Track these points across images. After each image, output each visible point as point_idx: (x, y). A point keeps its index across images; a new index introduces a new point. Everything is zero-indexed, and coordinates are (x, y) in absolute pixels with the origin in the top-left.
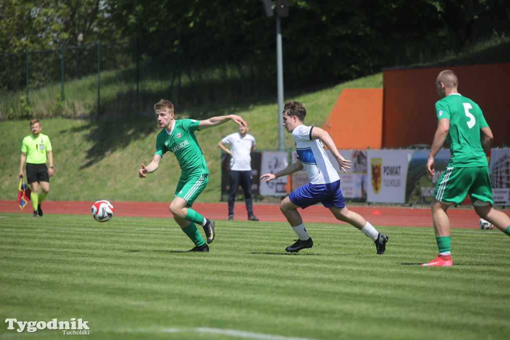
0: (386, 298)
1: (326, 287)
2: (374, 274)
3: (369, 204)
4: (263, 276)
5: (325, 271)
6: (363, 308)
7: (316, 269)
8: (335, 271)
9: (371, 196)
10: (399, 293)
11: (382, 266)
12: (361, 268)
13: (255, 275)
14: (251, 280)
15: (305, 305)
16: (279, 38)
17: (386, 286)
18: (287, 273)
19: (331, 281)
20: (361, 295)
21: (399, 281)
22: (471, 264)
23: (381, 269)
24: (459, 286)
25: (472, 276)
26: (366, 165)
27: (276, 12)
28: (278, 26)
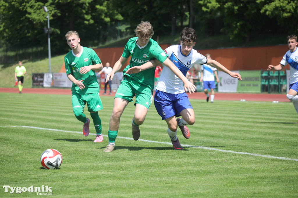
1: (61, 114)
4: (43, 110)
5: (62, 109)
8: (65, 109)
13: (41, 110)
14: (40, 112)
15: (55, 119)
16: (49, 40)
18: (50, 110)
19: (63, 112)
27: (48, 32)
28: (49, 36)
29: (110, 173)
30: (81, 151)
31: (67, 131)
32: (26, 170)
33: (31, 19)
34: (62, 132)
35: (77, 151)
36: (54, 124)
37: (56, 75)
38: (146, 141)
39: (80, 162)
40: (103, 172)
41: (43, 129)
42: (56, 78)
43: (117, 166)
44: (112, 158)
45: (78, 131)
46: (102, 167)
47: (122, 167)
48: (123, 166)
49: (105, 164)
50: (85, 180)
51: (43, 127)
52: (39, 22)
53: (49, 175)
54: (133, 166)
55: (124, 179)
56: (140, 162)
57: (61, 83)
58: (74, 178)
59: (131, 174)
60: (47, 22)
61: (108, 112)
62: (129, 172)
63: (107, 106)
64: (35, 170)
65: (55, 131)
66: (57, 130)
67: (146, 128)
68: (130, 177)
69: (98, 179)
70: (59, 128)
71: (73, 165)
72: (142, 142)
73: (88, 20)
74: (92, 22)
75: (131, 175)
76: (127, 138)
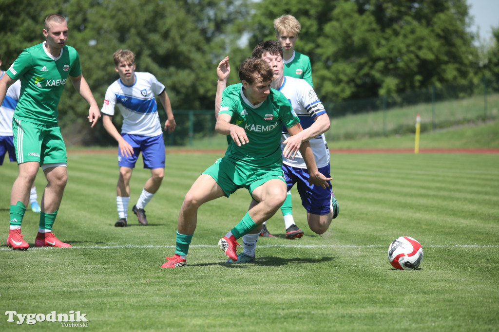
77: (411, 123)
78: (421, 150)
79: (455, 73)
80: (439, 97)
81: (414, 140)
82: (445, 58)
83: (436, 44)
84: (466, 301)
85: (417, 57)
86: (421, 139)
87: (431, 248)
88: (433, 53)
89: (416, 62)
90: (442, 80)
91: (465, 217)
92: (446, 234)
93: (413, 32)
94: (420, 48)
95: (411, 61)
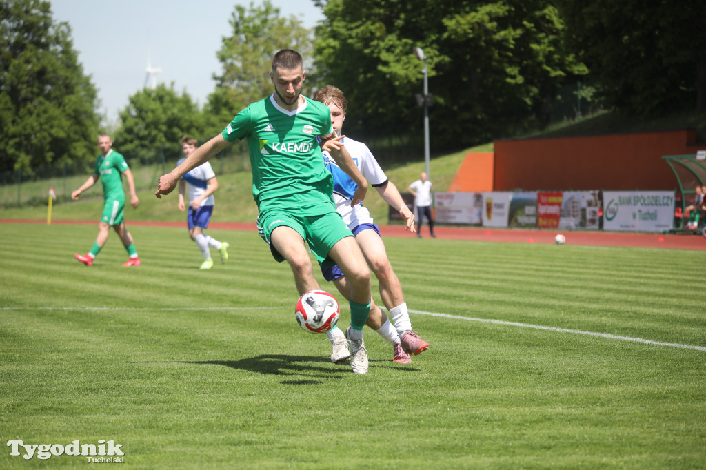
0: (496, 287)
1: (457, 280)
2: (488, 273)
3: (485, 227)
4: (416, 273)
5: (455, 270)
6: (481, 294)
7: (450, 269)
8: (462, 271)
9: (486, 222)
10: (504, 285)
11: (493, 267)
12: (480, 269)
13: (411, 272)
15: (443, 292)
16: (427, 121)
17: (495, 280)
18: (432, 271)
19: (460, 277)
20: (480, 286)
21: (504, 277)
22: (550, 266)
23: (491, 270)
24: (542, 280)
25: (550, 274)
26: (482, 202)
27: (424, 103)
28: (426, 111)
29: (573, 411)
30: (507, 362)
31: (472, 319)
32: (390, 402)
33: (388, 76)
34: (462, 320)
35: (497, 362)
36: (442, 302)
37: (440, 197)
38: (649, 342)
39: (504, 386)
40: (559, 410)
41: (420, 312)
42: (440, 204)
43: (587, 395)
44: (576, 377)
45: (495, 318)
46: (554, 398)
47: (599, 399)
48: (601, 396)
49: (562, 391)
50: (519, 424)
51: (418, 309)
52: (405, 81)
53: (439, 413)
54: (625, 396)
55: (607, 425)
56: (639, 388)
57: (452, 214)
58: (495, 420)
59: (621, 415)
60: (422, 81)
61: (559, 277)
62: (617, 410)
63: (555, 266)
64: (409, 402)
65: (446, 318)
66: (449, 316)
67: (646, 315)
68: (619, 421)
69: (547, 423)
70: (454, 312)
71: (490, 392)
72: (641, 344)
73: (514, 77)
74: (520, 80)
75: (622, 417)
76: (604, 335)
77: (44, 195)
78: (53, 221)
79: (84, 150)
80: (69, 172)
81: (46, 211)
82: (77, 137)
83: (66, 123)
84: (97, 359)
85: (50, 135)
86: (53, 211)
87: (64, 311)
88: (66, 132)
89: (49, 139)
90: (71, 156)
91: (95, 282)
92: (78, 297)
93: (45, 112)
94: (52, 127)
95: (44, 138)
